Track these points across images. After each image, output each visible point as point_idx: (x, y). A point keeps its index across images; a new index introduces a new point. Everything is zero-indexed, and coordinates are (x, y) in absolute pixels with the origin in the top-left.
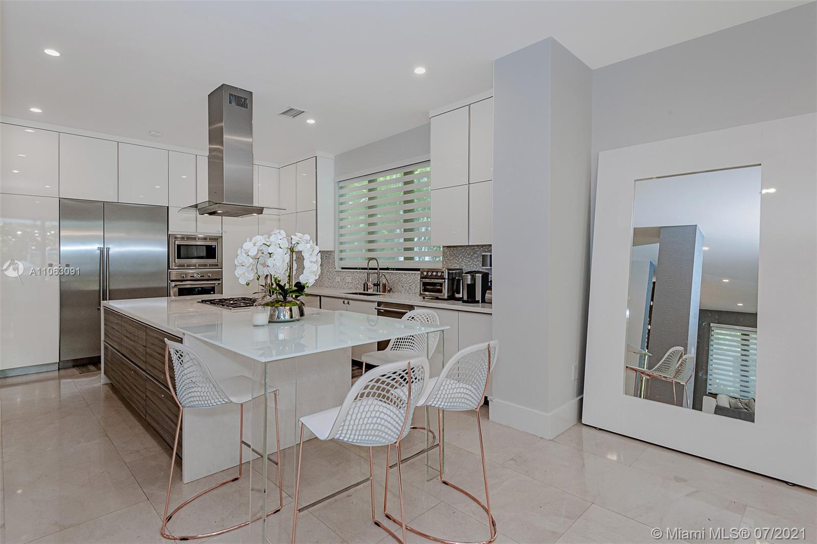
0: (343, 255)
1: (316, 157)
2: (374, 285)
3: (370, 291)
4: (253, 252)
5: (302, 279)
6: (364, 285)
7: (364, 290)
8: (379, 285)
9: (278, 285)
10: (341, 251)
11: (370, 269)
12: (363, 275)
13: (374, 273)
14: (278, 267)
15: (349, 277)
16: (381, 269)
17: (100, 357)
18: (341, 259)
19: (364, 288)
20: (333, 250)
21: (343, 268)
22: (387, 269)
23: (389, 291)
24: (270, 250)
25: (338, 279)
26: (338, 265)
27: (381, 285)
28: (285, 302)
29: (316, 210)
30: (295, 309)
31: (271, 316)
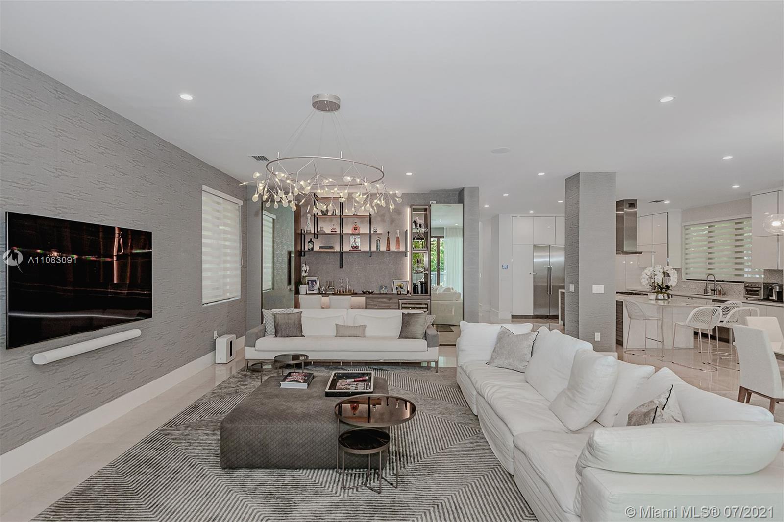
0: (688, 271)
1: (668, 213)
2: (712, 290)
3: (708, 294)
4: (649, 274)
5: (669, 284)
6: (705, 290)
7: (705, 293)
8: (716, 290)
9: (658, 285)
10: (687, 269)
11: (708, 280)
12: (704, 284)
13: (713, 283)
14: (659, 279)
15: (693, 285)
16: (717, 281)
17: (558, 316)
18: (687, 274)
19: (705, 292)
20: (680, 268)
21: (687, 279)
22: (723, 281)
23: (724, 294)
24: (655, 273)
25: (684, 286)
26: (684, 277)
27: (717, 290)
28: (661, 292)
29: (668, 244)
30: (666, 295)
31: (656, 297)
